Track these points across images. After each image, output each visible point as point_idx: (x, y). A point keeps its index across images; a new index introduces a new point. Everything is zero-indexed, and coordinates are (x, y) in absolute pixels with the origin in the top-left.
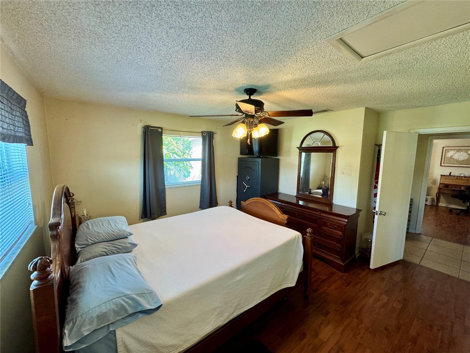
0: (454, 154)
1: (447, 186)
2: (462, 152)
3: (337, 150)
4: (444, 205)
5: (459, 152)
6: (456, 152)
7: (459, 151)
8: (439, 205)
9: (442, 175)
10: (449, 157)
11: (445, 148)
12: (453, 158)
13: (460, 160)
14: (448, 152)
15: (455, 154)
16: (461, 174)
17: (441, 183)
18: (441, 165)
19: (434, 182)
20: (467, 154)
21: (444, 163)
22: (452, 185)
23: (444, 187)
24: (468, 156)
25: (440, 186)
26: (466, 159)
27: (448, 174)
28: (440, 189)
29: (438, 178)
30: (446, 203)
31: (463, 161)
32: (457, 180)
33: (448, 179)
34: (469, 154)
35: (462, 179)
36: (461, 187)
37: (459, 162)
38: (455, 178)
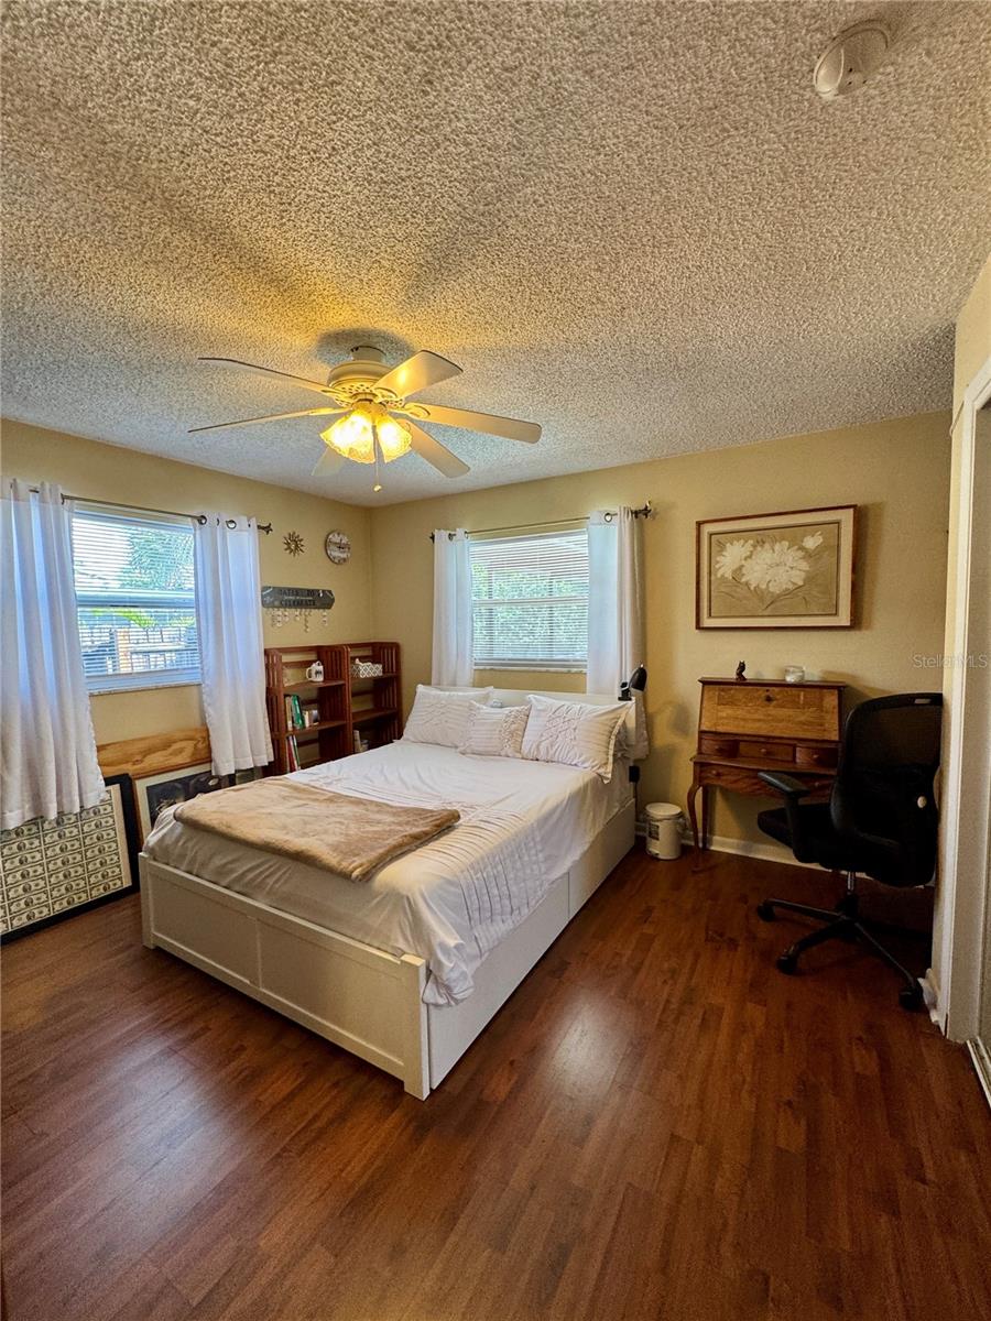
0: (746, 559)
1: (730, 746)
2: (777, 547)
4: (731, 847)
5: (767, 546)
6: (754, 546)
7: (761, 538)
8: (713, 848)
9: (705, 683)
10: (729, 575)
11: (707, 530)
12: (743, 580)
13: (775, 589)
14: (722, 547)
15: (750, 557)
16: (787, 672)
17: (704, 728)
18: (698, 627)
19: (679, 720)
20: (801, 554)
21: (710, 615)
22: (755, 740)
23: (718, 752)
24: (804, 565)
25: (704, 749)
26: (801, 583)
27: (732, 675)
28: (701, 767)
29: (694, 698)
31: (787, 593)
32: (773, 710)
33: (732, 703)
34: (808, 555)
35: (795, 704)
36: (794, 747)
37: (773, 602)
38: (762, 692)
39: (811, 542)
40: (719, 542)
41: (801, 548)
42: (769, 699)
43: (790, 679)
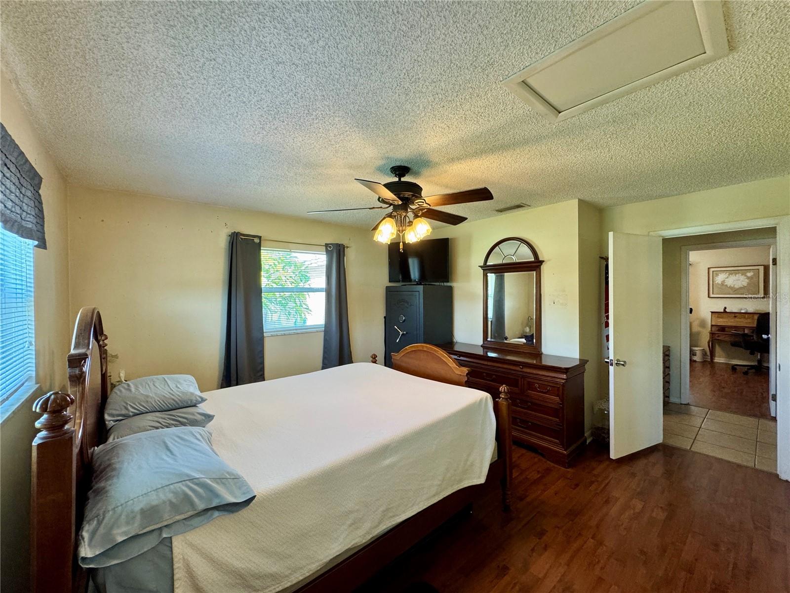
0: (726, 278)
1: (722, 329)
2: (737, 275)
3: (542, 267)
4: (722, 360)
5: (733, 275)
6: (729, 275)
7: (731, 273)
8: (715, 361)
9: (712, 312)
10: (720, 283)
11: (711, 270)
12: (725, 284)
13: (736, 286)
14: (717, 275)
15: (728, 278)
16: (741, 309)
17: (713, 324)
18: (709, 297)
19: (703, 324)
20: (746, 277)
21: (713, 294)
22: (731, 327)
23: (719, 330)
24: (747, 281)
25: (713, 330)
26: (746, 285)
27: (722, 311)
28: (712, 334)
29: (708, 317)
30: (726, 358)
31: (741, 288)
32: (737, 319)
33: (722, 318)
34: (748, 278)
35: (745, 317)
36: (744, 329)
37: (735, 290)
38: (733, 315)
39: (749, 274)
40: (716, 273)
41: (746, 276)
42: (735, 317)
43: (743, 311)
